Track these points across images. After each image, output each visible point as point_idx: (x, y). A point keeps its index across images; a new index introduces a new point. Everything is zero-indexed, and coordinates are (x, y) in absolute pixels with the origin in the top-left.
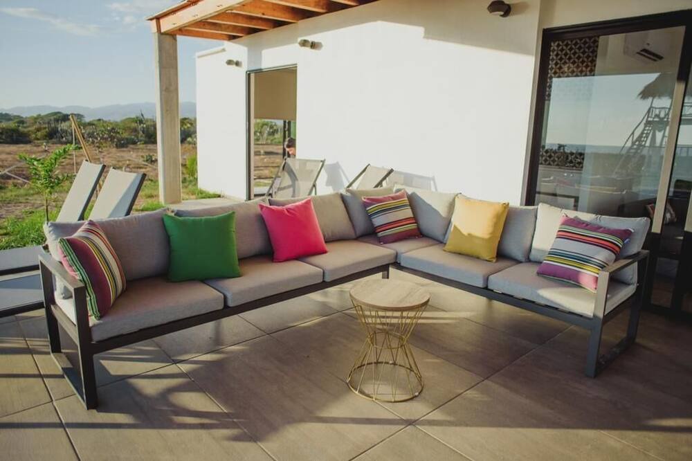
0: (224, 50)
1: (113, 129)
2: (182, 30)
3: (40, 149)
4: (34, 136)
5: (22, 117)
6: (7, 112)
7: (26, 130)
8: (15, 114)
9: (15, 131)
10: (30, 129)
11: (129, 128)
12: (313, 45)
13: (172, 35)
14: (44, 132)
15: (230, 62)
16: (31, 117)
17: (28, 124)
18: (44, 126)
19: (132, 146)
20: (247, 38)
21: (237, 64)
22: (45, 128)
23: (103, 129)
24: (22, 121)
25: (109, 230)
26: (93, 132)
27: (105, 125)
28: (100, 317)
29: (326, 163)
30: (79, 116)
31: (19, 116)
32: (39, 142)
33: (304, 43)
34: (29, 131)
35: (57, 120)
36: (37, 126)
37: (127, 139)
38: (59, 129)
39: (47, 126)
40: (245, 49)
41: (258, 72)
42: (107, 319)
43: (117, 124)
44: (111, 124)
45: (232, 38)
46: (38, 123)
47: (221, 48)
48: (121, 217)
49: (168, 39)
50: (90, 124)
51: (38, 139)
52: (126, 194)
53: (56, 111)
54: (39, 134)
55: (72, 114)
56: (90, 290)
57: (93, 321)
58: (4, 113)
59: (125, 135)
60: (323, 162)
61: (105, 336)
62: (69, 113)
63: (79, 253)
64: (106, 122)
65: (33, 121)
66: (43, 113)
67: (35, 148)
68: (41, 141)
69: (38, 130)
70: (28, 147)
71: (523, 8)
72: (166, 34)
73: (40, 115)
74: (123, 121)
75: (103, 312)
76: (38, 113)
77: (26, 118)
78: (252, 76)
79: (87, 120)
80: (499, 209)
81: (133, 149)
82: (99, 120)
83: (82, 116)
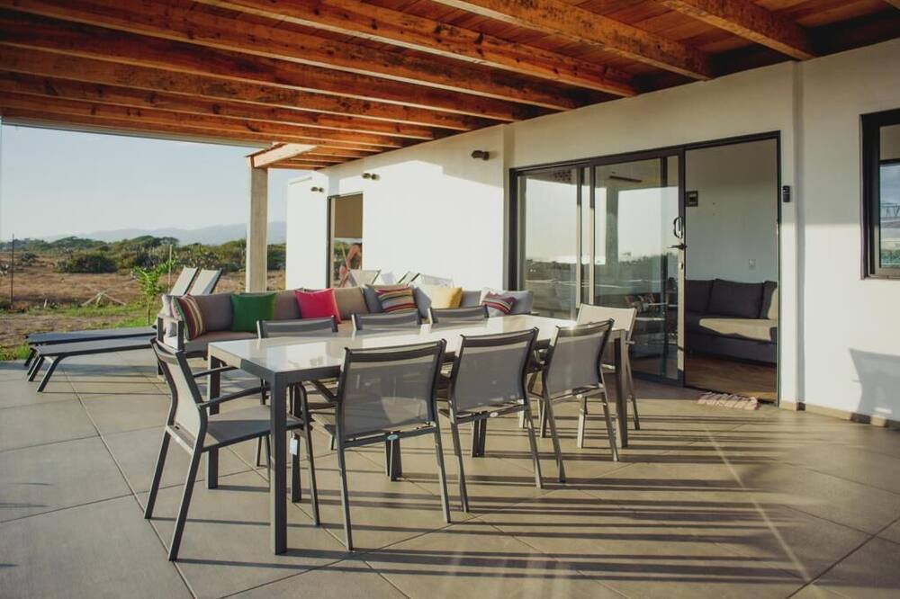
0: (310, 178)
1: (212, 253)
2: (273, 165)
3: (127, 277)
4: (119, 264)
5: (105, 243)
6: (89, 238)
7: (112, 257)
8: (98, 239)
9: (100, 258)
10: (116, 256)
11: (231, 253)
12: (374, 177)
13: (264, 169)
14: (131, 259)
15: (314, 189)
16: (116, 243)
17: (112, 251)
18: (133, 252)
19: (232, 274)
20: (328, 170)
21: (321, 190)
22: (134, 254)
23: (199, 254)
24: (105, 247)
25: (198, 299)
26: (188, 258)
27: (202, 249)
28: (190, 340)
29: (381, 273)
30: (173, 240)
31: (101, 242)
32: (124, 270)
33: (366, 176)
34: (116, 258)
35: (147, 246)
36: (124, 252)
37: (226, 265)
38: (149, 255)
39: (135, 252)
40: (327, 178)
41: (337, 197)
42: (193, 341)
43: (216, 248)
44: (209, 248)
45: (316, 169)
46: (124, 250)
47: (307, 177)
48: (207, 294)
49: (260, 172)
50: (185, 249)
51: (124, 268)
52: (208, 286)
53: (146, 234)
54: (126, 262)
55: (164, 238)
56: (185, 324)
57: (185, 341)
58: (85, 238)
59: (225, 261)
60: (379, 272)
61: (191, 350)
62: (161, 237)
63: (182, 305)
64: (203, 247)
65: (118, 247)
66: (130, 238)
67: (121, 278)
68: (127, 270)
69: (125, 257)
70: (114, 276)
71: (495, 155)
72: (259, 168)
73: (125, 240)
74: (224, 246)
75: (191, 338)
76: (123, 238)
77: (110, 244)
78: (333, 200)
79: (182, 244)
80: (455, 292)
81: (233, 277)
82: (197, 244)
83: (176, 240)
